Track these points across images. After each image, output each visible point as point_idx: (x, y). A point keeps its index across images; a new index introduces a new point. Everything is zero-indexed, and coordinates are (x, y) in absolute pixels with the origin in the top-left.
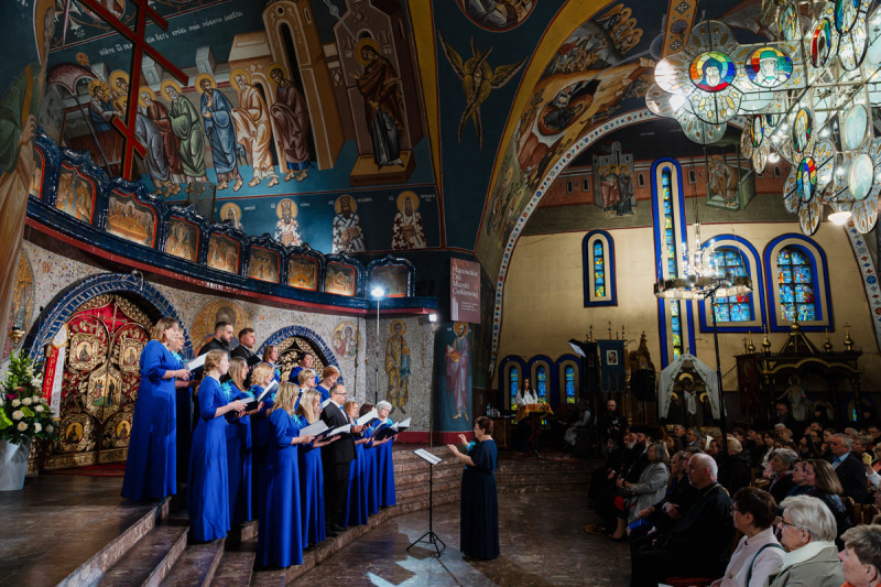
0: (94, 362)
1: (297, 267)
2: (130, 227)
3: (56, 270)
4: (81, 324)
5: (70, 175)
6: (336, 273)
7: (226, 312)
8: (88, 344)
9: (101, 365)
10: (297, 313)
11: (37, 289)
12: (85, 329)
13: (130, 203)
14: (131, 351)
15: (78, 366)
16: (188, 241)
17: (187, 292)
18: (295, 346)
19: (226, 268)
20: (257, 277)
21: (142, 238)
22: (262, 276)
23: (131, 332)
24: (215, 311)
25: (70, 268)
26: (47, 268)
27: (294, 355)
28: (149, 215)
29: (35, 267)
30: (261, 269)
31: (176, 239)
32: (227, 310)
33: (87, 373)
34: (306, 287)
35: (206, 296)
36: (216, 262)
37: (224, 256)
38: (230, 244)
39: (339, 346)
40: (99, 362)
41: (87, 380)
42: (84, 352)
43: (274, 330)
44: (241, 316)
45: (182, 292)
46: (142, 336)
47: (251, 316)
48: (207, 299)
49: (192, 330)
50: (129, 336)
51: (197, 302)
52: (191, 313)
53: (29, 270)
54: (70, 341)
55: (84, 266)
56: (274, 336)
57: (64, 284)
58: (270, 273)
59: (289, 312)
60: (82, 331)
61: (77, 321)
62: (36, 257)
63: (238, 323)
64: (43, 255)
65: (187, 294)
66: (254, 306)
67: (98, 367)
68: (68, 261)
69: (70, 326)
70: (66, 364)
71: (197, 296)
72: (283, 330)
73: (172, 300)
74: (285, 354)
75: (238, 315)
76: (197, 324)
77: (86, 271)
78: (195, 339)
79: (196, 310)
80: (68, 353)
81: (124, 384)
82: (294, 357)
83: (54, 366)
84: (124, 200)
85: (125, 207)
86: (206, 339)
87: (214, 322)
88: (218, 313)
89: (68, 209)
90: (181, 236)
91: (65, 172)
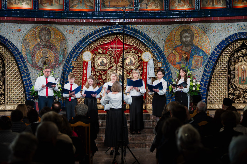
0: (108, 66)
2: (117, 3)
3: (77, 32)
4: (99, 50)
7: (186, 32)
8: (104, 59)
9: (113, 66)
10: (241, 24)
11: (68, 41)
12: (101, 52)
14: (130, 59)
15: (99, 68)
17: (159, 26)
18: (243, 45)
19: (186, 7)
20: (210, 7)
22: (213, 5)
23: (128, 50)
24: (179, 32)
25: (84, 29)
26: (72, 32)
29: (65, 33)
32: (187, 31)
33: (104, 71)
35: (171, 25)
36: (179, 5)
40: (111, 65)
41: (106, 73)
42: (102, 62)
43: (224, 38)
44: (198, 33)
45: (155, 26)
46: (137, 51)
47: (205, 31)
48: (173, 26)
49: (165, 45)
50: (127, 52)
51: (166, 30)
52: (163, 36)
53: (62, 35)
54: (94, 58)
55: (92, 27)
56: (223, 41)
57: (82, 36)
58: (220, 3)
59: (235, 24)
60: (100, 53)
61: (96, 49)
62: (65, 29)
63: (196, 37)
64: (69, 27)
65: (159, 27)
66: (207, 24)
67: (111, 67)
68: (83, 27)
69: (93, 52)
70: (93, 68)
71: (166, 26)
72: (230, 37)
73: (151, 31)
74: (237, 51)
75: (195, 32)
76: (168, 41)
77: (94, 28)
78: (167, 49)
79: (166, 34)
80: (94, 63)
81: (128, 74)
82: (244, 53)
83: (86, 69)
86: (175, 48)
87: (179, 39)
88: (181, 33)
89: (80, 6)
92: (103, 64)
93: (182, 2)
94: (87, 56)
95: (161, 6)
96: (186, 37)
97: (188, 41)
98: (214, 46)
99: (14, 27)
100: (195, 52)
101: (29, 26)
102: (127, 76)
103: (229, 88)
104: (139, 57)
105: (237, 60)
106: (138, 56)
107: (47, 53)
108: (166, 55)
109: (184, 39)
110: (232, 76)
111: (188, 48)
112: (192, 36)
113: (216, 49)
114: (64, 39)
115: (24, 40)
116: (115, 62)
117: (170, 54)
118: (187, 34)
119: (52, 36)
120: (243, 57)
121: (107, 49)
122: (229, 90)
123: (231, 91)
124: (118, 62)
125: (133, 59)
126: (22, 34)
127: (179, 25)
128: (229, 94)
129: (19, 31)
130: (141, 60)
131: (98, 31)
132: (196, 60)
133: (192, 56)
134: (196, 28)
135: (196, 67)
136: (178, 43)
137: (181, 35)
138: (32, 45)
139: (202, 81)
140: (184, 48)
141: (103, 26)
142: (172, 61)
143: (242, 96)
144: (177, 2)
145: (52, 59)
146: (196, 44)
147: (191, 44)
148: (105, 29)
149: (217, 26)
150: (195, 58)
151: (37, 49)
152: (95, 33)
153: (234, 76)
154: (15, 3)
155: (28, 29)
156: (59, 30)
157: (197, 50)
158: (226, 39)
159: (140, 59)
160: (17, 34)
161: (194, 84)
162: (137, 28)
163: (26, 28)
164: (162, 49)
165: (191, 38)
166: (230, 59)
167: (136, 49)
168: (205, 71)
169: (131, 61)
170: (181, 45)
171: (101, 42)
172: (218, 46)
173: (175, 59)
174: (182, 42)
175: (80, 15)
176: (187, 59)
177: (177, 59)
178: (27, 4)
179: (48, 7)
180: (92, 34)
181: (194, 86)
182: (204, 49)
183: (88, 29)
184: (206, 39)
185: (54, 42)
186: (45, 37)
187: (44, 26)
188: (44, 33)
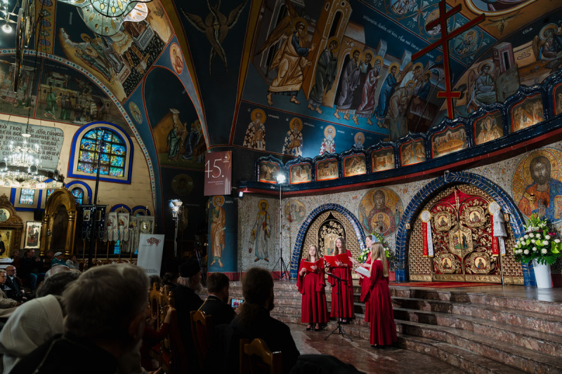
0: (449, 225)
2: (450, 146)
3: (410, 190)
4: (438, 208)
5: (410, 146)
7: (538, 161)
8: (444, 217)
9: (454, 226)
11: (403, 201)
12: (441, 209)
13: (449, 132)
14: (474, 214)
15: (440, 229)
16: (496, 125)
21: (459, 147)
23: (471, 202)
24: (527, 165)
25: (418, 186)
26: (406, 191)
28: (462, 131)
29: (399, 193)
31: (486, 130)
32: (538, 159)
33: (446, 232)
40: (453, 224)
41: (447, 235)
42: (443, 221)
44: (555, 159)
45: (497, 163)
46: (481, 203)
48: (519, 158)
49: (513, 187)
50: (470, 206)
51: (511, 165)
52: (509, 176)
53: (397, 196)
54: (433, 218)
55: (425, 181)
57: (415, 193)
60: (439, 211)
61: (435, 207)
62: (398, 189)
63: (554, 165)
64: (402, 186)
65: (502, 163)
67: (452, 227)
68: (417, 183)
69: (431, 211)
70: (433, 229)
71: (510, 160)
73: (490, 172)
75: (551, 158)
76: (516, 181)
77: (427, 182)
78: (517, 193)
79: (512, 171)
80: (434, 224)
81: (474, 235)
83: (426, 231)
84: (445, 134)
85: (446, 137)
86: (527, 190)
87: (530, 174)
88: (531, 165)
89: (412, 160)
90: (489, 126)
91: (407, 146)
92: (443, 224)
93: (528, 119)
94: (425, 216)
96: (539, 169)
97: (543, 175)
99: (351, 194)
100: (557, 191)
101: (364, 192)
102: (473, 237)
104: (485, 210)
106: (484, 208)
107: (382, 217)
108: (517, 202)
109: (537, 174)
111: (545, 186)
112: (548, 166)
114: (398, 200)
115: (361, 206)
116: (456, 219)
117: (521, 200)
118: (539, 165)
119: (387, 199)
121: (447, 205)
124: (459, 220)
126: (359, 201)
127: (527, 154)
129: (355, 198)
130: (488, 214)
131: (430, 185)
132: (560, 203)
133: (552, 197)
134: (551, 151)
136: (530, 181)
137: (532, 170)
140: (539, 186)
141: (434, 179)
142: (526, 210)
144: (522, 122)
145: (388, 222)
146: (555, 178)
147: (548, 177)
148: (436, 181)
150: (558, 199)
151: (373, 214)
154: (351, 172)
155: (364, 194)
156: (392, 191)
157: (558, 186)
159: (486, 213)
160: (353, 201)
162: (476, 172)
163: (362, 194)
164: (510, 193)
165: (547, 170)
167: (479, 200)
169: (476, 217)
170: (534, 183)
171: (437, 198)
173: (529, 206)
176: (545, 203)
177: (532, 206)
178: (362, 170)
179: (381, 169)
180: (424, 190)
183: (421, 184)
185: (388, 204)
186: (379, 201)
187: (378, 189)
188: (378, 196)
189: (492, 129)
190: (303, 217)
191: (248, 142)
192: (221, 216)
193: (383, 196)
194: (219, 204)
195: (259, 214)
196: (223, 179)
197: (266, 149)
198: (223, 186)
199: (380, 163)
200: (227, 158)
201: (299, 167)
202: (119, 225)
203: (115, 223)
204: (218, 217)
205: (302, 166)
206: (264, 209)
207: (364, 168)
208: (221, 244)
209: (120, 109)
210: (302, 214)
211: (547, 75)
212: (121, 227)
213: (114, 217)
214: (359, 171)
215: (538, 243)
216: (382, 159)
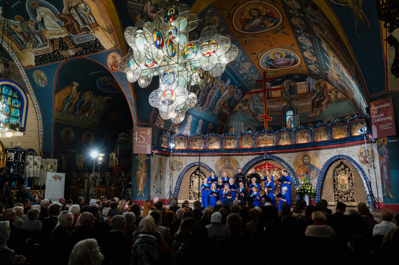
1: (337, 130)
2: (266, 142)
3: (244, 159)
5: (245, 138)
6: (357, 125)
10: (339, 149)
11: (240, 165)
13: (266, 135)
16: (288, 138)
18: (342, 163)
19: (305, 141)
20: (319, 140)
21: (271, 143)
22: (321, 139)
23: (274, 169)
24: (301, 157)
26: (242, 160)
27: (343, 167)
28: (272, 136)
29: (238, 160)
30: (321, 136)
31: (284, 139)
32: (306, 156)
34: (342, 136)
36: (301, 140)
37: (304, 137)
38: (306, 132)
39: (363, 160)
43: (328, 159)
45: (288, 154)
47: (317, 155)
48: (298, 153)
49: (294, 165)
51: (294, 156)
52: (293, 159)
53: (237, 162)
55: (253, 156)
56: (328, 161)
57: (247, 162)
58: (325, 137)
59: (335, 149)
62: (238, 158)
64: (240, 157)
65: (290, 154)
66: (318, 151)
68: (248, 157)
71: (294, 154)
72: (332, 158)
73: (285, 157)
74: (338, 167)
76: (296, 162)
77: (254, 157)
78: (295, 167)
82: (343, 168)
84: (263, 136)
85: (264, 137)
86: (300, 167)
87: (302, 161)
88: (303, 157)
89: (246, 146)
90: (285, 137)
91: (243, 137)
95: (291, 142)
96: (306, 160)
97: (307, 162)
98: (323, 164)
99: (210, 158)
100: (312, 169)
101: (219, 158)
103: (335, 191)
104: (280, 172)
105: (338, 173)
107: (228, 172)
108: (295, 171)
109: (305, 161)
110: (336, 184)
111: (308, 166)
112: (309, 159)
113: (324, 166)
114: (238, 164)
115: (216, 165)
117: (297, 170)
118: (306, 158)
119: (231, 162)
120: (342, 171)
121: (262, 169)
122: (335, 193)
123: (336, 193)
125: (277, 174)
126: (215, 162)
127: (301, 153)
128: (335, 195)
129: (213, 160)
131: (256, 158)
132: (313, 174)
133: (310, 171)
134: (311, 153)
135: (313, 178)
136: (302, 164)
137: (303, 159)
138: (220, 167)
139: (317, 186)
140: (305, 166)
142: (299, 174)
143: (343, 196)
145: (231, 174)
147: (309, 163)
148: (259, 157)
149: (323, 152)
150: (312, 172)
151: (223, 170)
152: (254, 160)
153: (337, 183)
154: (211, 146)
156: (234, 159)
157: (312, 167)
158: (330, 160)
160: (212, 162)
161: (310, 189)
163: (217, 159)
164: (292, 167)
166: (334, 172)
167: (278, 168)
168: (318, 180)
169: (276, 175)
171: (258, 165)
172: (325, 165)
174: (304, 162)
175: (246, 150)
176: (307, 173)
177: (302, 174)
179: (228, 147)
180: (252, 160)
181: (309, 190)
182: (317, 167)
183: (251, 158)
184: (318, 160)
185: (232, 165)
186: (227, 163)
187: (226, 157)
188: (226, 161)
189: (286, 139)
190: (181, 168)
191: (157, 123)
192: (144, 167)
193: (229, 161)
194: (143, 159)
195: (159, 165)
196: (146, 144)
197: (164, 127)
198: (146, 149)
199: (228, 144)
200: (149, 132)
201: (179, 139)
202: (34, 165)
203: (32, 163)
204: (142, 167)
205: (181, 139)
206: (161, 162)
207: (219, 145)
208: (144, 184)
209: (21, 71)
210: (180, 166)
211: (285, 104)
212: (35, 167)
213: (31, 159)
214: (216, 146)
215: (307, 188)
216: (229, 141)
